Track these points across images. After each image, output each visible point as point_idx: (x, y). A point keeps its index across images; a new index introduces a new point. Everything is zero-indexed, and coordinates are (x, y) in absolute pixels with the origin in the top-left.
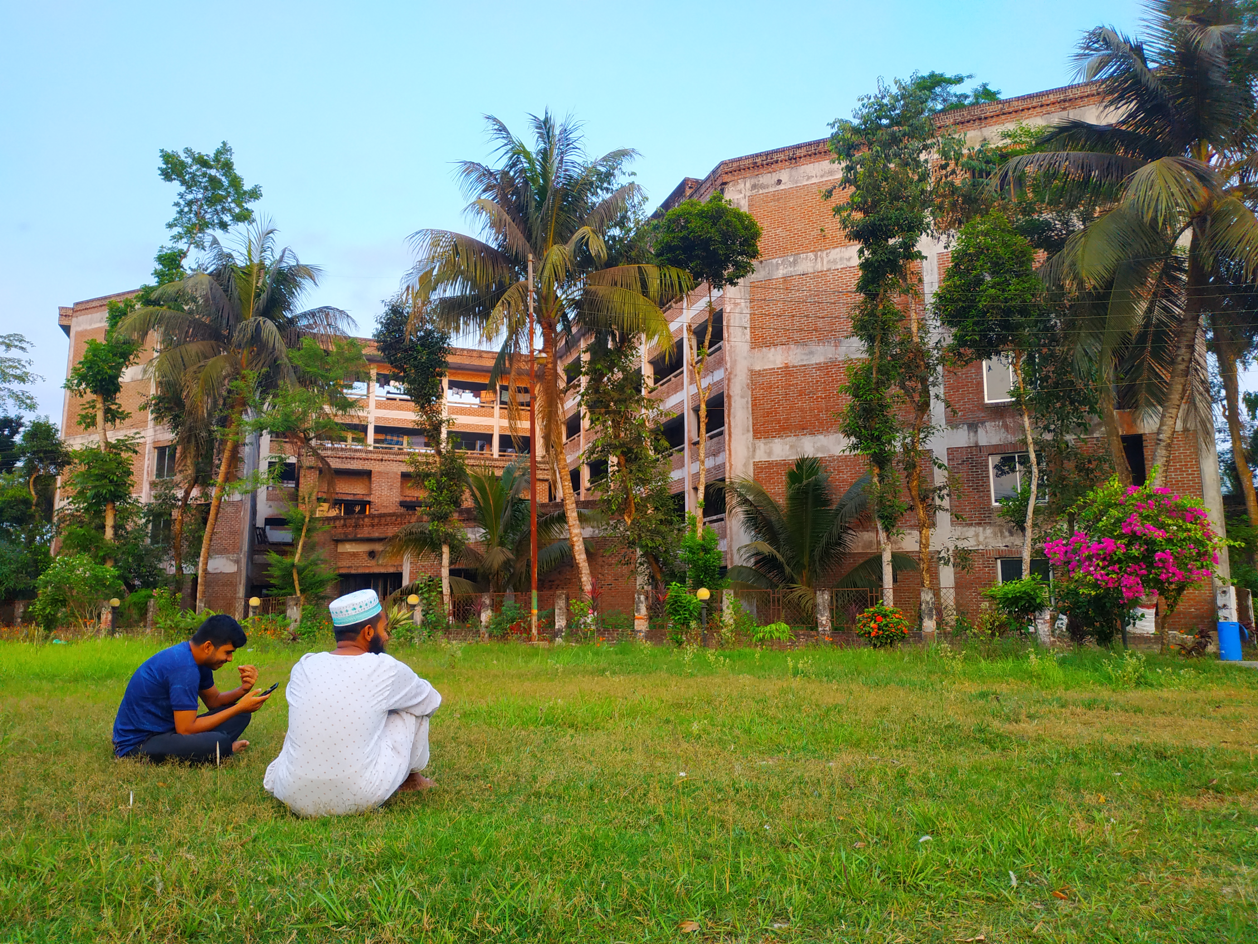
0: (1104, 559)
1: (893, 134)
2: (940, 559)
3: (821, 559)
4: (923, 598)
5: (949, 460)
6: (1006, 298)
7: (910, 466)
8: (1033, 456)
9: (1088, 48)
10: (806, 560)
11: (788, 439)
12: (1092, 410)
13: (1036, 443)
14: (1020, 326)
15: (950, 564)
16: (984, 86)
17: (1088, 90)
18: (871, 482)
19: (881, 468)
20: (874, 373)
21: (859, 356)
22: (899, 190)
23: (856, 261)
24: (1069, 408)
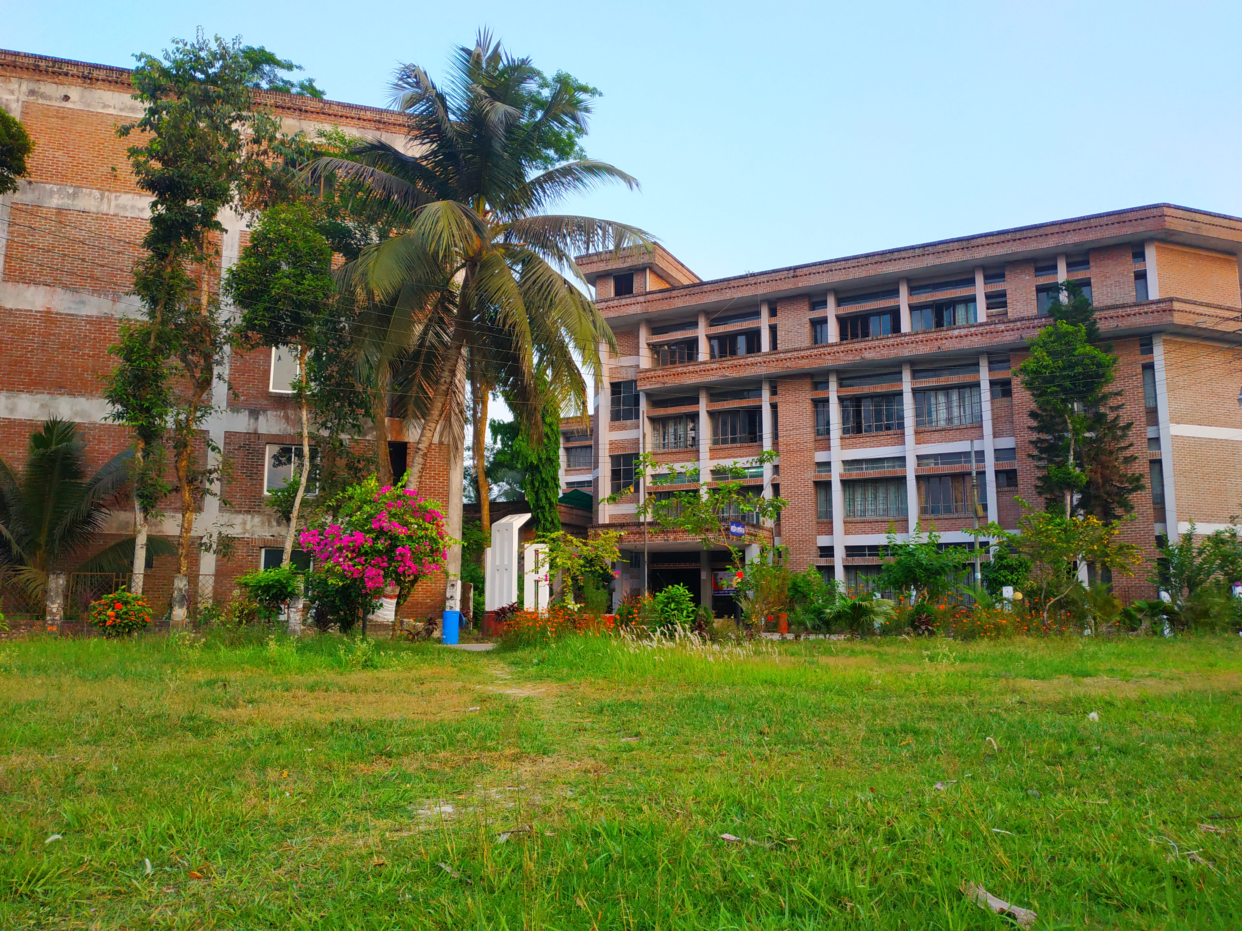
0: (353, 551)
1: (206, 92)
2: (201, 545)
3: (63, 538)
4: (176, 585)
5: (225, 443)
6: (299, 291)
7: (181, 445)
8: (306, 449)
9: (401, 79)
10: (42, 539)
11: (39, 396)
12: (367, 414)
13: (311, 436)
14: (310, 321)
15: (212, 550)
16: (311, 81)
17: (401, 120)
18: (133, 456)
19: (147, 443)
20: (153, 338)
21: (139, 318)
22: (206, 153)
23: (148, 214)
24: (347, 409)
